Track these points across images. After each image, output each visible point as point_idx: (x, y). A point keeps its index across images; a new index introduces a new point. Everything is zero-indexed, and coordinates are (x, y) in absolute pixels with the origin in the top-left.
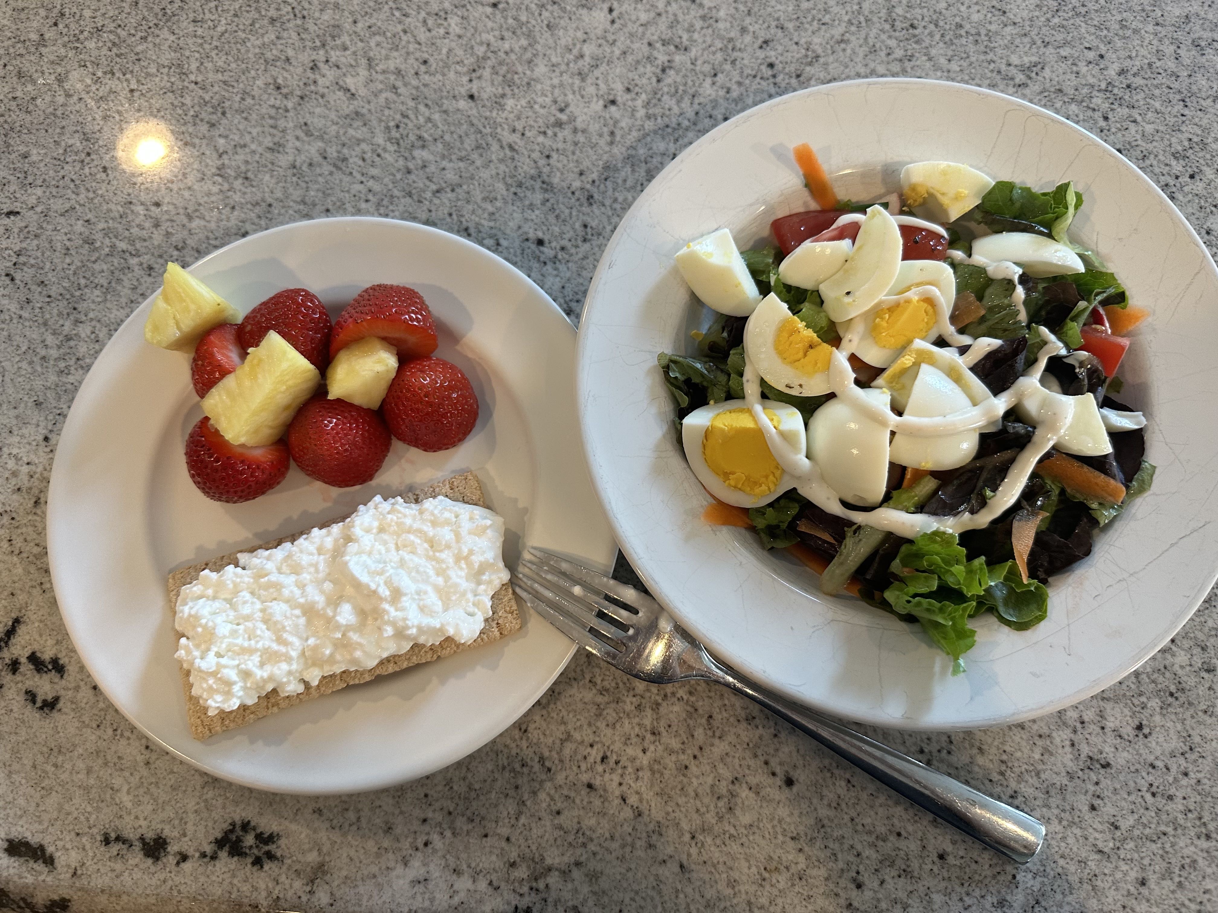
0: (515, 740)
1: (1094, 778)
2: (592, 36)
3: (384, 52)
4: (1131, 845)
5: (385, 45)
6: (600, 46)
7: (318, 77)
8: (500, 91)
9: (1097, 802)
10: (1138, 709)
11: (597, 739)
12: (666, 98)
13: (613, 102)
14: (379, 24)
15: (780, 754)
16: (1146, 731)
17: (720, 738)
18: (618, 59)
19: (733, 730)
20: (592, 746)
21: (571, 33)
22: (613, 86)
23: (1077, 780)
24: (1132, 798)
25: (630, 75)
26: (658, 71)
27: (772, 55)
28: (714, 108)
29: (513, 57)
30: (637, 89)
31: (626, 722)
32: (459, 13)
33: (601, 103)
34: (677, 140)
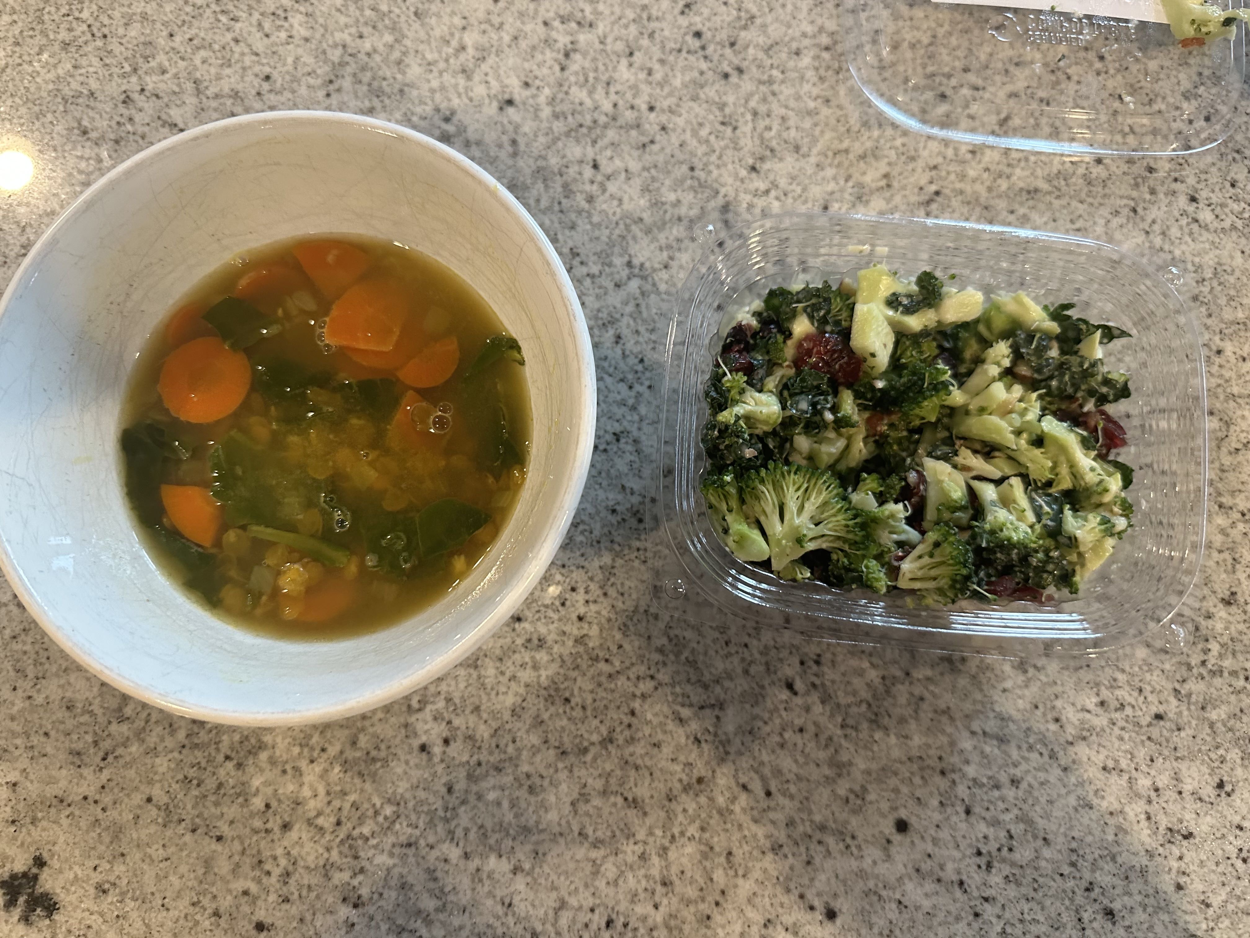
0: (498, 918)
1: (1177, 852)
2: (473, 20)
3: (213, 70)
4: (1227, 922)
5: (212, 61)
6: (484, 32)
7: (133, 111)
8: (367, 104)
9: (1182, 880)
10: (1217, 764)
11: (598, 901)
12: (574, 89)
13: (510, 102)
14: (202, 34)
15: (817, 883)
16: (1228, 788)
17: (744, 876)
18: (509, 46)
19: (758, 865)
20: (592, 910)
21: (446, 19)
22: (507, 81)
23: (1159, 859)
24: (1221, 869)
25: (527, 65)
26: (561, 57)
27: (697, 21)
28: (634, 96)
29: (377, 58)
30: (538, 82)
31: (630, 876)
32: (302, 9)
33: (495, 104)
34: (594, 142)
